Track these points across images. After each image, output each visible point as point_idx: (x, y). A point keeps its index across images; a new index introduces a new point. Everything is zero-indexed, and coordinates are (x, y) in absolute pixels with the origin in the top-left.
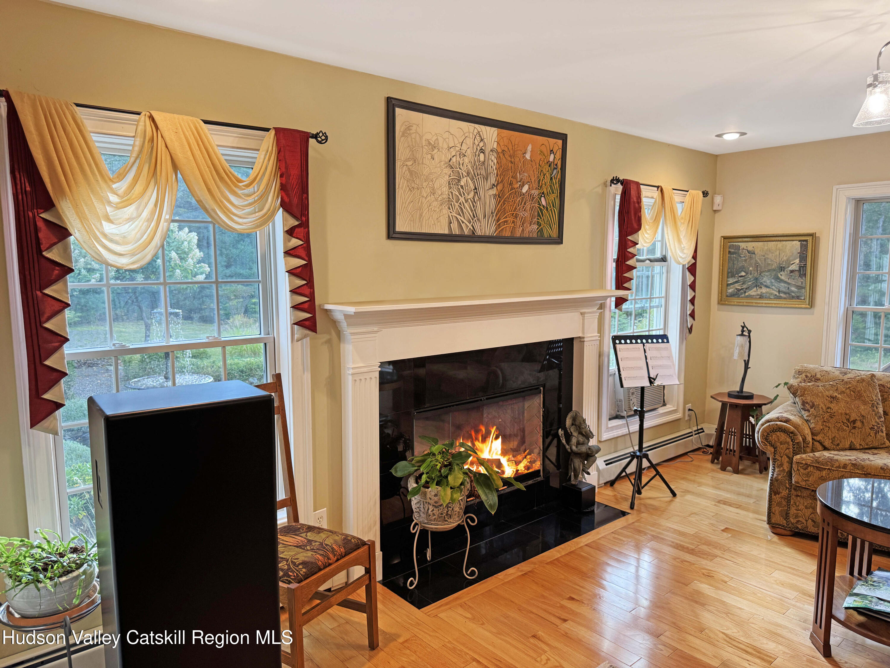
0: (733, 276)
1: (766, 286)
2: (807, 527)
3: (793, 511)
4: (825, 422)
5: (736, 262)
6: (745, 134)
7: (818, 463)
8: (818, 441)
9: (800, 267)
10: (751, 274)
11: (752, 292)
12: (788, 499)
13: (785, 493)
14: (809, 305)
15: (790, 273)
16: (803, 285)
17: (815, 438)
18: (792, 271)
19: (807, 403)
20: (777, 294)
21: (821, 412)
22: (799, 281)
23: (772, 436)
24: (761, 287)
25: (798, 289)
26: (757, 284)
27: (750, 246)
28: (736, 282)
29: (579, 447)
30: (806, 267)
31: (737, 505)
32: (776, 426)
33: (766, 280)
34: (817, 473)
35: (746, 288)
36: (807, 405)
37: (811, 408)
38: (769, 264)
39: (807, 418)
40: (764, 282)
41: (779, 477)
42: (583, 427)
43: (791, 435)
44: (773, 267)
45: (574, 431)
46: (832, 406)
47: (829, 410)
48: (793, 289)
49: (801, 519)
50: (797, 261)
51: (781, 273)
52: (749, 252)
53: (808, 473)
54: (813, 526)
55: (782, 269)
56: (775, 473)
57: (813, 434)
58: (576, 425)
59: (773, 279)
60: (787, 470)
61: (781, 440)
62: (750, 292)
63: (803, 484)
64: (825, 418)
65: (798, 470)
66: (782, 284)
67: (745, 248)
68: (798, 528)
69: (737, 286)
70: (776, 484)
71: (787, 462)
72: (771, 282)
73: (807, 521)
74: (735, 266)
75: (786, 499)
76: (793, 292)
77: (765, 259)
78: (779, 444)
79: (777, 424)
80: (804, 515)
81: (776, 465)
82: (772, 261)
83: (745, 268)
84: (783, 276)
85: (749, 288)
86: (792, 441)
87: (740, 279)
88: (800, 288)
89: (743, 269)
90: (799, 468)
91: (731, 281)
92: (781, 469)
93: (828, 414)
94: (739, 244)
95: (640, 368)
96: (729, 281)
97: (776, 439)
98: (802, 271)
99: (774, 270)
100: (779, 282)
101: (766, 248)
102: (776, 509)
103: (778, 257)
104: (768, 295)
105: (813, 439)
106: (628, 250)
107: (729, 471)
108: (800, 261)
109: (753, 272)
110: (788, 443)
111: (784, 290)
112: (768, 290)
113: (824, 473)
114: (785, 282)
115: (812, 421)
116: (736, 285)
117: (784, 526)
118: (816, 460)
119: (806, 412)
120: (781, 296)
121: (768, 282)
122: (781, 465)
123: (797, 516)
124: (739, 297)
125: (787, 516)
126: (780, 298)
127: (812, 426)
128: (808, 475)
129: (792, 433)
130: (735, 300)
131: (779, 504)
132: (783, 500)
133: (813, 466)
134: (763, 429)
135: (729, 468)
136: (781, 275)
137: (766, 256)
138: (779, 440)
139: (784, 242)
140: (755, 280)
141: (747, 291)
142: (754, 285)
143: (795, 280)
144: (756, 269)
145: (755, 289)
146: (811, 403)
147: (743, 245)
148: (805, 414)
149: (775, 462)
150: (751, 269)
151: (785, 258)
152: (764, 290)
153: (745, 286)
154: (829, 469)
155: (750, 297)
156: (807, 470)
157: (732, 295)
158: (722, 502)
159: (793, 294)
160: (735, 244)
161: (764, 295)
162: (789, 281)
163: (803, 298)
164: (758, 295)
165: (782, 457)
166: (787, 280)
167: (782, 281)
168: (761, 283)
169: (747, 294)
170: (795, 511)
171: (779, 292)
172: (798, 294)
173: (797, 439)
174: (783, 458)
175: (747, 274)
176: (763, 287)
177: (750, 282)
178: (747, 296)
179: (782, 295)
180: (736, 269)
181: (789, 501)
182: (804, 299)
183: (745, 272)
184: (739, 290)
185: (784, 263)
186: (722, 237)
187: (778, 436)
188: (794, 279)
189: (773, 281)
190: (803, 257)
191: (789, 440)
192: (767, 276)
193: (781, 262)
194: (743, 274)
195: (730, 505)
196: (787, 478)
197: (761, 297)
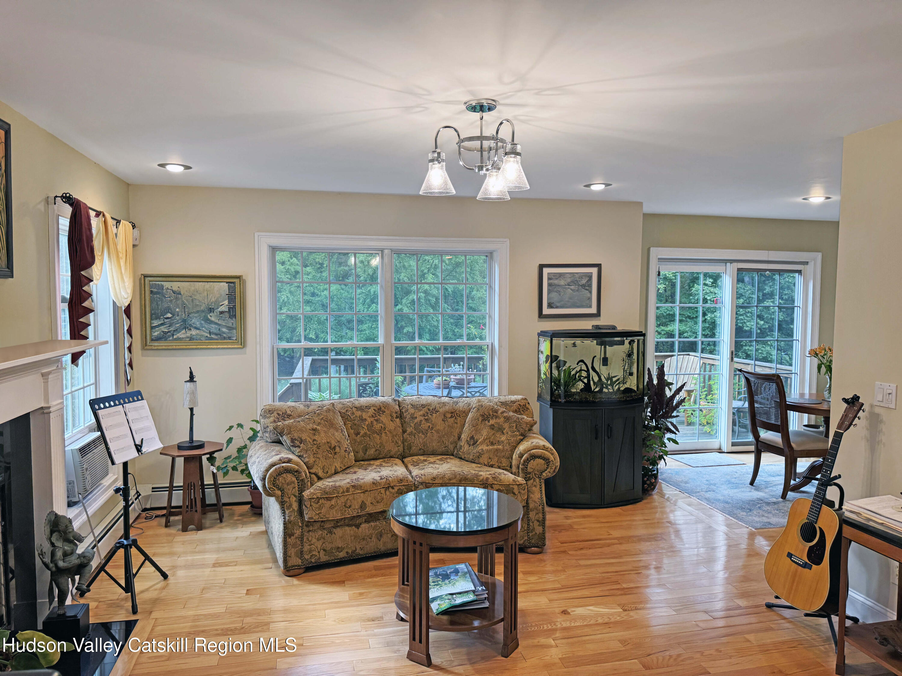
0: (158, 318)
1: (196, 328)
2: (319, 558)
3: (306, 548)
4: (314, 454)
5: (160, 303)
6: (190, 168)
7: (327, 493)
8: (314, 474)
9: (229, 308)
10: (178, 315)
11: (182, 334)
12: (301, 538)
13: (298, 532)
14: (241, 345)
15: (220, 314)
16: (234, 325)
17: (311, 471)
18: (222, 313)
19: (295, 439)
20: (209, 336)
21: (310, 446)
22: (231, 322)
23: (279, 479)
24: (190, 329)
25: (229, 330)
26: (186, 325)
27: (176, 286)
28: (162, 324)
29: (68, 559)
30: (235, 308)
31: (234, 562)
32: (282, 469)
33: (195, 321)
34: (328, 504)
35: (174, 331)
36: (296, 442)
37: (301, 443)
38: (197, 305)
39: (299, 454)
40: (193, 323)
41: (292, 519)
42: (71, 530)
43: (295, 474)
44: (202, 308)
45: (57, 540)
46: (316, 437)
47: (315, 442)
48: (224, 330)
49: (314, 553)
50: (226, 302)
51: (211, 314)
52: (174, 292)
53: (320, 506)
54: (325, 555)
55: (211, 310)
56: (287, 516)
57: (308, 468)
58: (59, 531)
59: (203, 320)
60: (296, 509)
61: (287, 481)
62: (178, 335)
63: (316, 518)
64: (314, 450)
65: (311, 505)
66: (213, 326)
67: (170, 288)
68: (312, 562)
69: (164, 329)
70: (290, 526)
71: (295, 501)
72: (202, 324)
73: (319, 552)
74: (160, 307)
75: (299, 538)
76: (224, 333)
77: (192, 300)
78: (286, 486)
79: (283, 467)
80: (317, 547)
81: (285, 507)
82: (200, 301)
83: (171, 309)
84: (213, 317)
85: (177, 330)
86: (297, 480)
87: (166, 321)
88: (230, 329)
89: (168, 310)
90: (312, 504)
91: (156, 323)
92: (291, 509)
93: (315, 446)
94: (162, 283)
95: (125, 436)
96: (153, 323)
97: (283, 482)
98: (232, 312)
99: (203, 311)
100: (209, 323)
101: (193, 288)
102: (292, 551)
103: (206, 297)
104: (199, 337)
105: (309, 472)
106: (84, 288)
107: (192, 530)
108: (229, 303)
109: (180, 314)
110: (293, 482)
111: (215, 331)
112: (198, 331)
113: (333, 502)
114: (216, 324)
115: (304, 456)
116: (162, 327)
117: (299, 566)
118: (324, 491)
119: (296, 448)
120: (212, 338)
121: (198, 324)
122: (291, 506)
123: (310, 551)
124: (166, 340)
125: (301, 553)
126: (212, 339)
127: (306, 460)
128: (320, 508)
129: (297, 471)
130: (162, 344)
131: (294, 546)
132: (297, 540)
133: (323, 498)
134: (270, 474)
135: (192, 527)
136: (211, 316)
137: (194, 297)
138: (285, 481)
139: (212, 283)
140: (182, 321)
141: (175, 333)
142: (183, 327)
143: (226, 322)
144: (183, 310)
145: (184, 331)
146: (299, 439)
147: (167, 285)
148: (297, 450)
149: (284, 505)
150: (178, 310)
151: (213, 300)
152: (194, 332)
153: (172, 329)
154: (336, 496)
155: (179, 339)
156: (319, 504)
157: (158, 339)
158: (217, 565)
159: (224, 335)
160: (157, 283)
161: (195, 337)
162: (220, 322)
163: (234, 339)
164: (188, 337)
165: (289, 498)
166: (217, 321)
167: (212, 322)
168: (191, 325)
169: (175, 337)
170: (309, 547)
171: (210, 333)
172: (230, 335)
173: (301, 476)
174: (291, 499)
175: (173, 315)
176: (192, 329)
177: (178, 323)
178: (175, 339)
179: (212, 336)
180: (161, 310)
181: (302, 540)
182: (236, 340)
183: (171, 313)
184: (165, 333)
185: (213, 304)
186: (142, 274)
187: (284, 478)
188: (224, 320)
189: (203, 322)
190: (231, 297)
191: (294, 479)
192: (196, 317)
193: (210, 304)
194: (169, 315)
195: (227, 566)
196: (299, 517)
197: (191, 338)
